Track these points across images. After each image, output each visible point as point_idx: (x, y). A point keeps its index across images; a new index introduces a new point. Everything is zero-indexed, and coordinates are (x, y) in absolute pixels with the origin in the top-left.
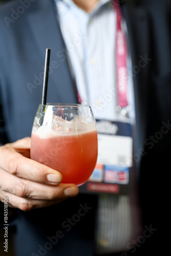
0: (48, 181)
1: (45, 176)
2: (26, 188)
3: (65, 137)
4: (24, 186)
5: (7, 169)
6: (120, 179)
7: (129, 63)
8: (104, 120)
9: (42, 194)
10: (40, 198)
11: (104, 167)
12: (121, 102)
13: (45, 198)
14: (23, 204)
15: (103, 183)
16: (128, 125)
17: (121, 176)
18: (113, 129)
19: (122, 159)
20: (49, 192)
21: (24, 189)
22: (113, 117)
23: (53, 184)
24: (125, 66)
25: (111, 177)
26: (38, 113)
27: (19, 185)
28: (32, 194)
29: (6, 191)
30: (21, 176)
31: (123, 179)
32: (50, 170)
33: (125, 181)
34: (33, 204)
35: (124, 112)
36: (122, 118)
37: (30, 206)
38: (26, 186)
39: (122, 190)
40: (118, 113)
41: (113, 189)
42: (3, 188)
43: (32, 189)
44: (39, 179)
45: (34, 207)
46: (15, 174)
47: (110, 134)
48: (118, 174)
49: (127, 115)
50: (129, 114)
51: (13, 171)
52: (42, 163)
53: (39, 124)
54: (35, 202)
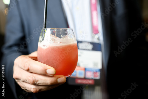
0: (47, 73)
1: (45, 70)
2: (35, 78)
3: (57, 46)
4: (33, 77)
5: (23, 68)
6: (95, 76)
7: (99, 8)
8: (85, 42)
9: (44, 82)
10: (43, 84)
11: (85, 69)
12: (95, 31)
13: (46, 84)
14: (34, 88)
15: (85, 78)
16: (99, 44)
17: (96, 75)
18: (90, 47)
19: (95, 64)
20: (48, 81)
21: (33, 79)
22: (90, 40)
23: (50, 75)
24: (96, 10)
25: (90, 75)
26: (41, 34)
27: (30, 77)
28: (38, 82)
29: (24, 82)
30: (31, 71)
31: (97, 76)
32: (48, 67)
33: (98, 78)
34: (40, 89)
35: (96, 36)
36: (96, 41)
37: (38, 90)
38: (34, 77)
39: (96, 82)
40: (93, 37)
41: (91, 82)
42: (22, 80)
43: (38, 79)
44: (42, 72)
45: (40, 90)
46: (28, 70)
47: (89, 50)
48: (94, 73)
49: (98, 39)
50: (100, 38)
51: (27, 68)
52: (44, 63)
53: (42, 40)
54: (41, 87)
